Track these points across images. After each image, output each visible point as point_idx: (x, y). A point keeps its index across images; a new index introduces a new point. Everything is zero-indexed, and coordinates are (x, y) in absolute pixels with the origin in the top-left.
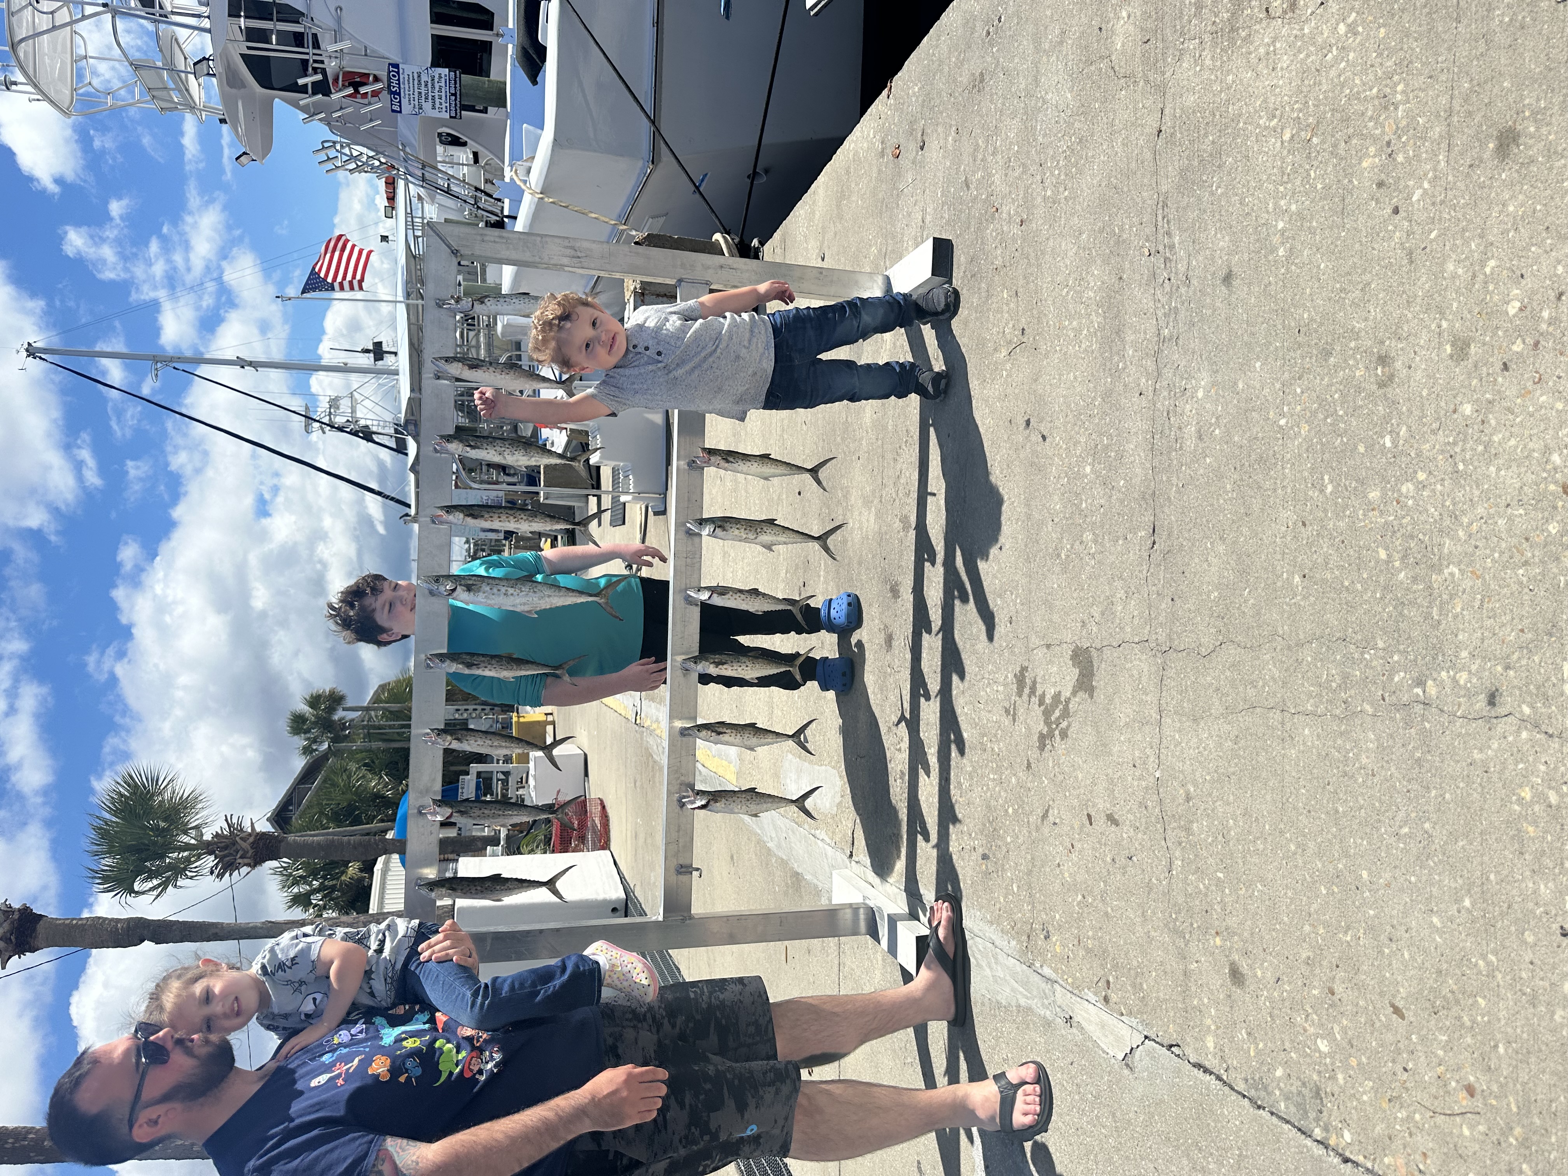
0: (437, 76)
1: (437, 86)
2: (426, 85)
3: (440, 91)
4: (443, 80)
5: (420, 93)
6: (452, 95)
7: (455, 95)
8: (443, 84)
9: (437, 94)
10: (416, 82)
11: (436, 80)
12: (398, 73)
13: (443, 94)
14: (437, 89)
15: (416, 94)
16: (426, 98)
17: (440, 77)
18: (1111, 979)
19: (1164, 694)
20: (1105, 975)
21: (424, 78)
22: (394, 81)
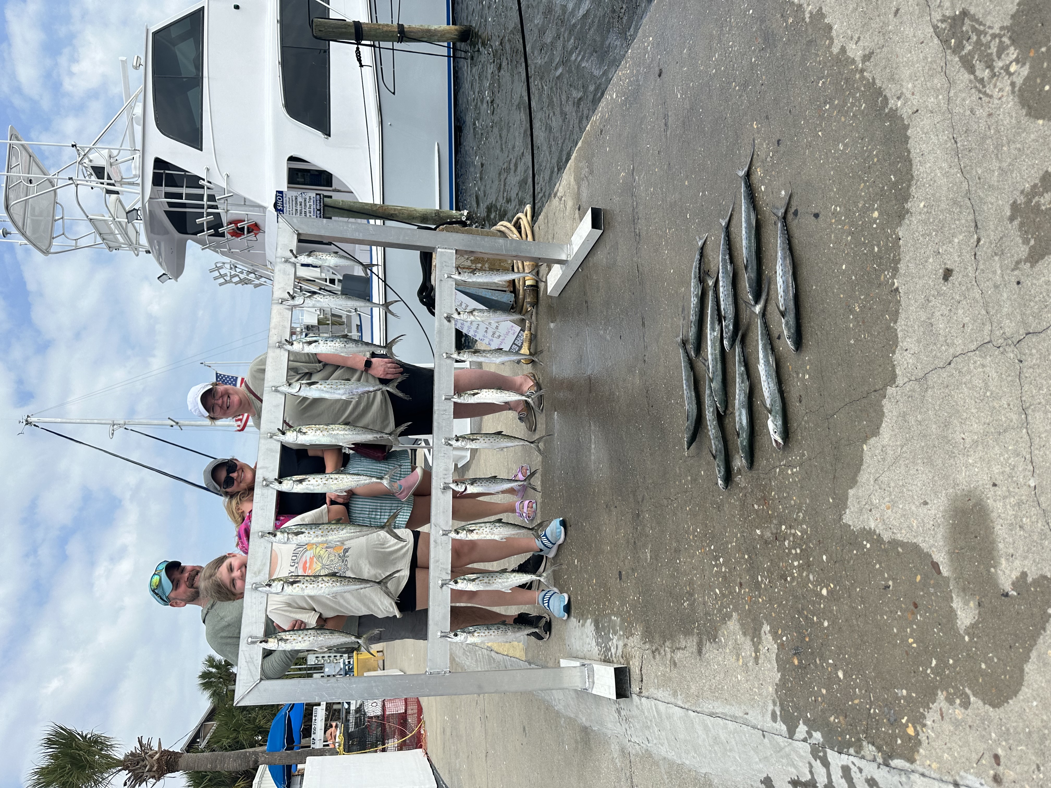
0: (308, 198)
1: (308, 205)
2: (301, 205)
3: (310, 208)
4: (312, 201)
5: (296, 210)
6: (318, 210)
7: (320, 210)
8: (312, 203)
9: (308, 210)
10: (294, 202)
11: (307, 200)
12: (282, 197)
13: (312, 210)
14: (308, 206)
15: (294, 210)
16: (301, 213)
17: (310, 199)
18: (1000, 752)
19: (1026, 388)
20: (990, 749)
21: (300, 199)
22: (280, 203)
